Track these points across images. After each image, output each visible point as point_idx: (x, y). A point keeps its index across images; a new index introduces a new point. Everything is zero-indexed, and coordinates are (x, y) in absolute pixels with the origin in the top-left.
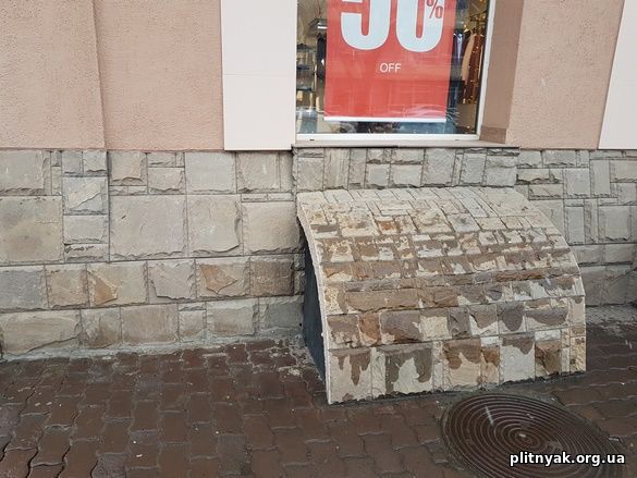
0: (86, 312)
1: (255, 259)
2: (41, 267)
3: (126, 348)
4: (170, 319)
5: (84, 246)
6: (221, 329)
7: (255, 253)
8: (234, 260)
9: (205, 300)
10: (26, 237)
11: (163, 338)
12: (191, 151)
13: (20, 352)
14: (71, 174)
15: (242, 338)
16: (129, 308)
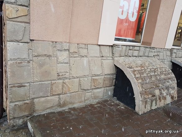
0: (61, 96)
1: (106, 76)
2: (50, 82)
3: (71, 106)
4: (83, 96)
5: (63, 74)
6: (95, 98)
7: (106, 75)
8: (101, 77)
9: (93, 89)
10: (46, 72)
11: (80, 102)
12: (89, 44)
13: (40, 112)
14: (59, 50)
15: (100, 100)
16: (73, 93)
